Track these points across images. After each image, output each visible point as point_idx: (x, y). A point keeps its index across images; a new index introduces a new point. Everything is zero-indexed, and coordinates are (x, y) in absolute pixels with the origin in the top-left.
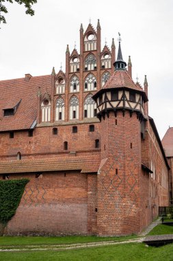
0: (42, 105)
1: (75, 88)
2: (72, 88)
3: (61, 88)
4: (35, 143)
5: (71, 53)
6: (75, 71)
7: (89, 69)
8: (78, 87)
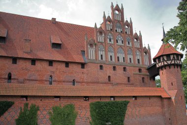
0: (89, 47)
1: (110, 40)
2: (108, 40)
3: (101, 38)
4: (87, 74)
5: (106, 18)
6: (110, 30)
7: (118, 31)
8: (112, 40)
